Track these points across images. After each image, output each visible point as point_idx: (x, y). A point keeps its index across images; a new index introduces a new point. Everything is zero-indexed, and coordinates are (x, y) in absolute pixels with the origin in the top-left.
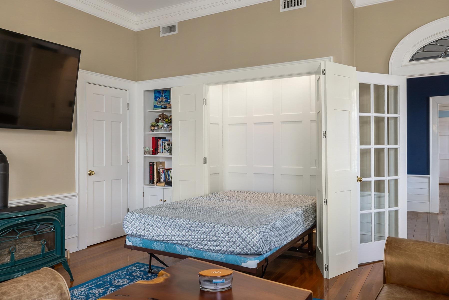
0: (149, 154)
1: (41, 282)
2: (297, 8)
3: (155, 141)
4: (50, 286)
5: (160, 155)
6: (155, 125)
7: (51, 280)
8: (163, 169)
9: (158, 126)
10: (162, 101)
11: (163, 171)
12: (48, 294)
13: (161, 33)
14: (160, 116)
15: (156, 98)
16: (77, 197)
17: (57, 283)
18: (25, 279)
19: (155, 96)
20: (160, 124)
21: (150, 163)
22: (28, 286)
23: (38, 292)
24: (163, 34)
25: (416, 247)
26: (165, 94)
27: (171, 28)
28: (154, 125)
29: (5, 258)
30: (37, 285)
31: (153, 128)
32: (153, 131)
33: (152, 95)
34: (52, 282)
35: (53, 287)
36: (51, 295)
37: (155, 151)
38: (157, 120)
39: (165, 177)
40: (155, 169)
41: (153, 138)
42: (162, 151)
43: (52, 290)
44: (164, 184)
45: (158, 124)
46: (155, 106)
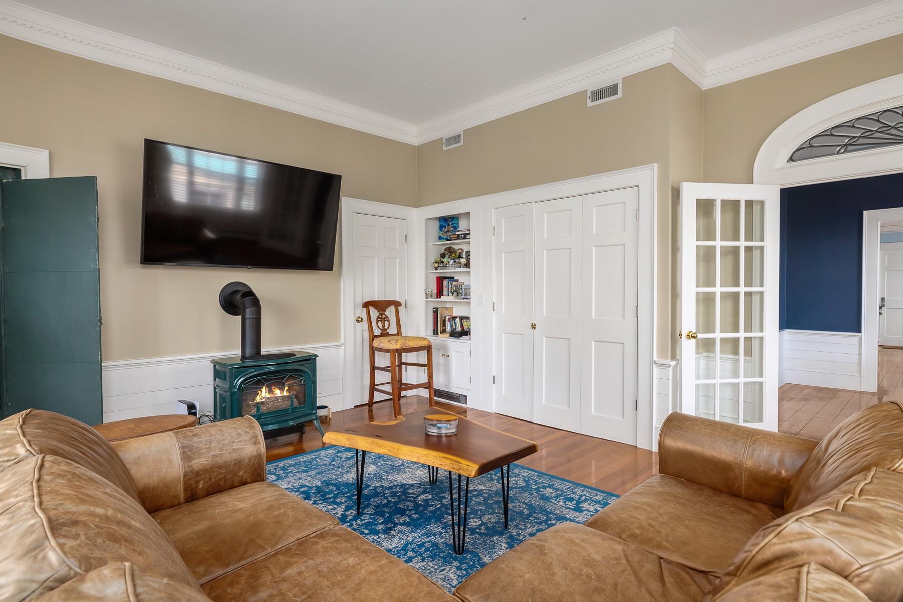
0: (432, 296)
1: (235, 428)
2: (608, 100)
3: (440, 280)
4: (243, 433)
5: (443, 298)
6: (440, 263)
7: (247, 428)
8: (450, 317)
9: (442, 262)
10: (448, 231)
11: (449, 319)
12: (240, 441)
13: (444, 146)
14: (445, 250)
15: (441, 227)
16: (343, 347)
17: (252, 432)
18: (221, 424)
19: (441, 225)
20: (445, 260)
21: (434, 308)
22: (221, 430)
23: (230, 438)
24: (447, 146)
25: (703, 428)
26: (452, 222)
27: (455, 139)
28: (438, 261)
29: (252, 410)
30: (230, 431)
31: (436, 265)
32: (436, 269)
33: (437, 224)
34: (247, 430)
35: (247, 435)
36: (243, 442)
37: (440, 293)
38: (443, 256)
39: (452, 326)
40: (439, 316)
41: (437, 277)
42: (448, 294)
43: (246, 438)
44: (448, 335)
45: (443, 260)
46: (440, 238)
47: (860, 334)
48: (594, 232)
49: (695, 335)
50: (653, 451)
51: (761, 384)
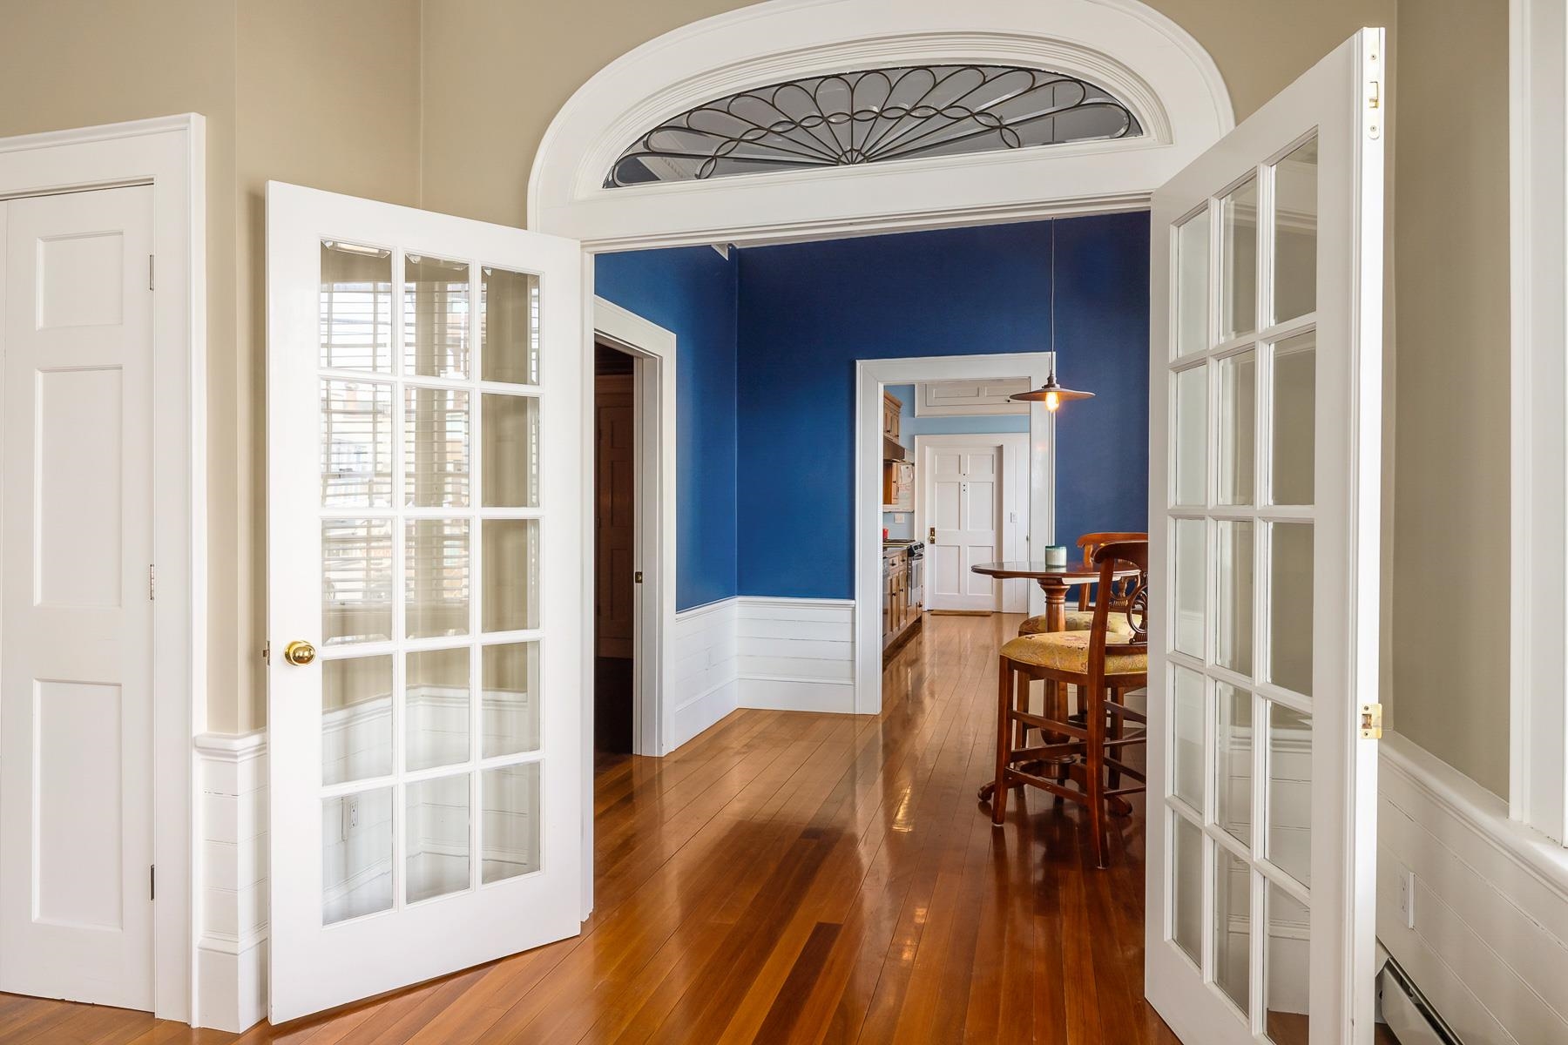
47: (853, 602)
48: (40, 322)
49: (306, 654)
50: (195, 1024)
51: (535, 767)
